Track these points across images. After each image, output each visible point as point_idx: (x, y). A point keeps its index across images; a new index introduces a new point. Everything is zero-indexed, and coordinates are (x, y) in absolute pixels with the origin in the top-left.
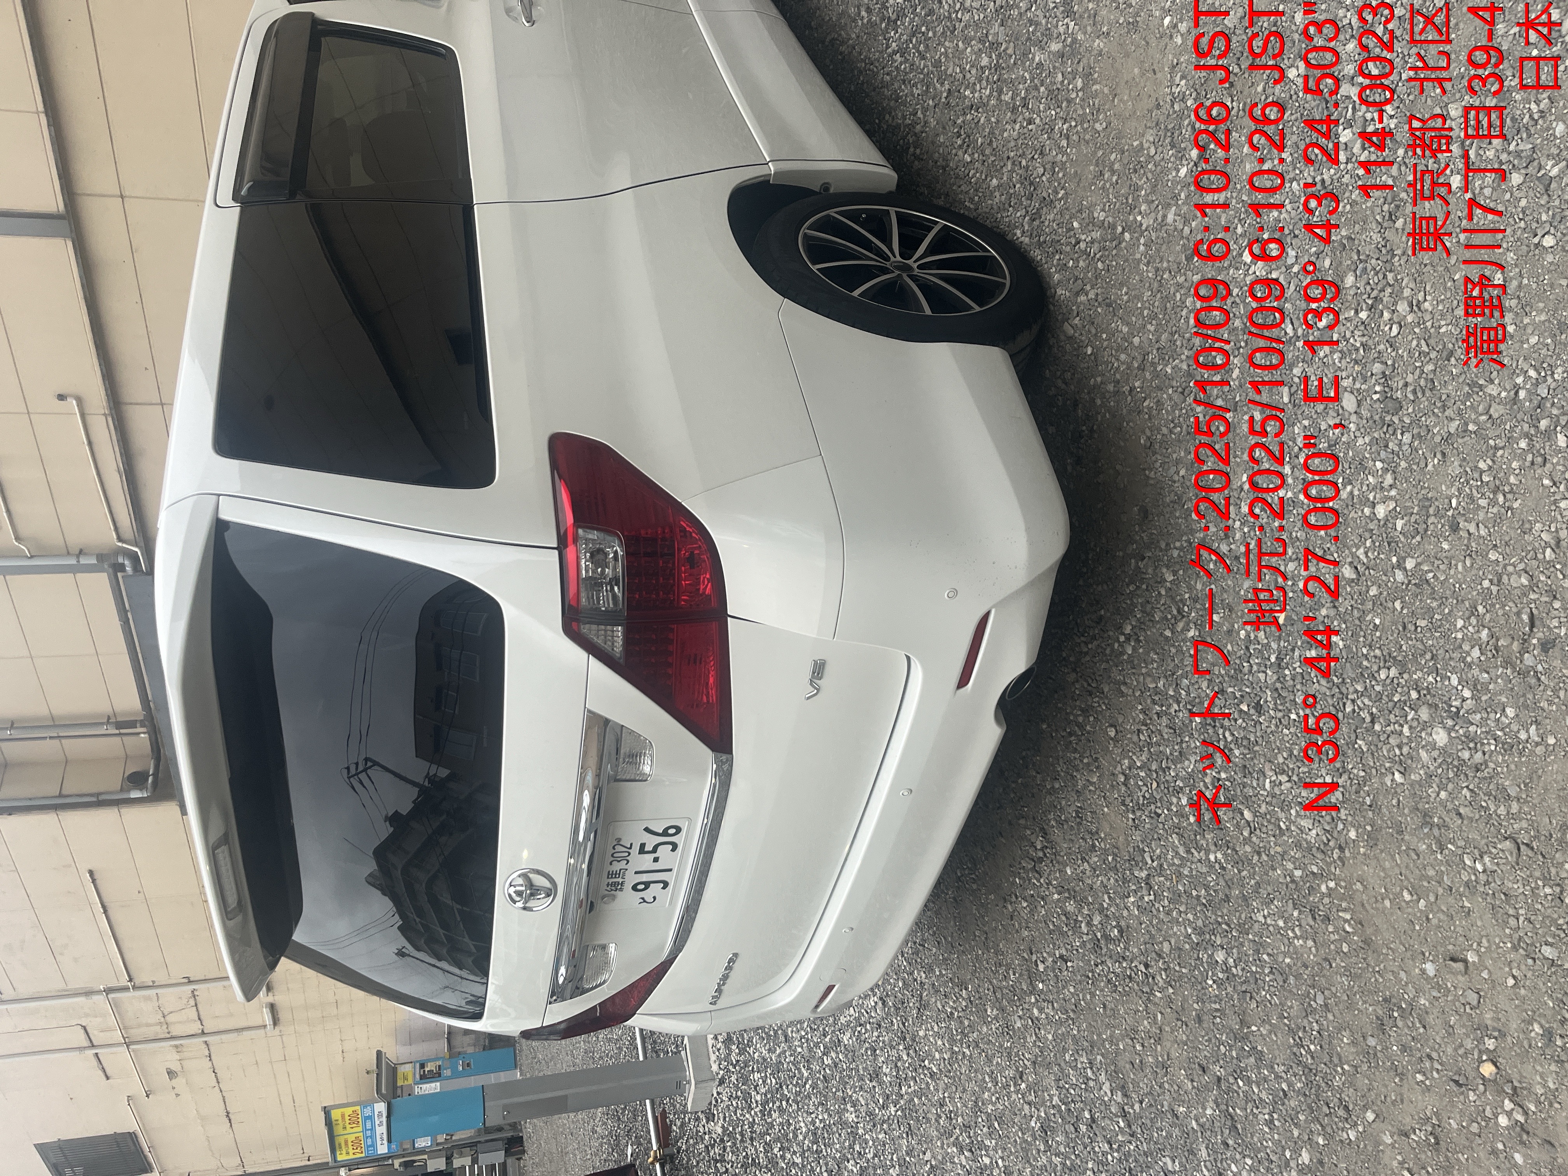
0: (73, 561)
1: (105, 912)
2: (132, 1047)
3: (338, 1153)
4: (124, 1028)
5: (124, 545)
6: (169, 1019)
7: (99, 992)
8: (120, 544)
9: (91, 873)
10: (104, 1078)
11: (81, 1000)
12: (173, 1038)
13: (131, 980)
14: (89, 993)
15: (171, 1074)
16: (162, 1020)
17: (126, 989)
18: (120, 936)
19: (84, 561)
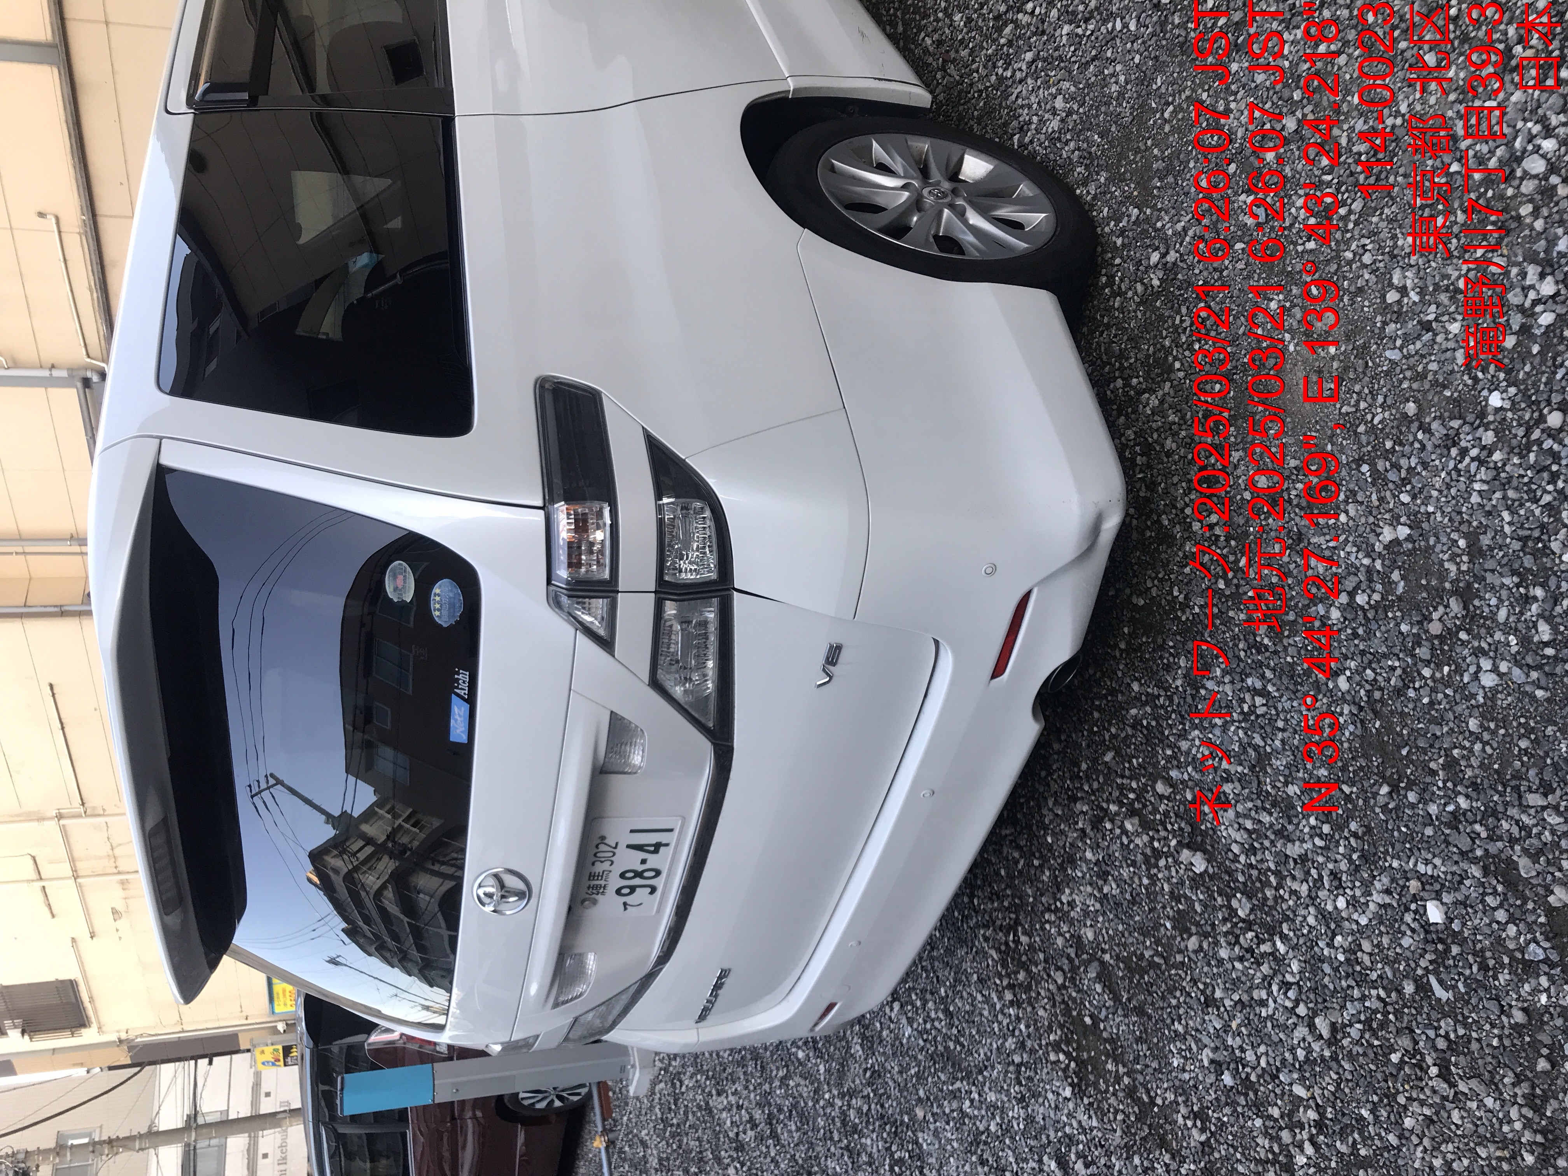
0: (45, 373)
1: (63, 728)
2: (79, 880)
3: (276, 1003)
4: (72, 860)
5: (93, 361)
6: (117, 852)
7: (51, 818)
8: (88, 360)
9: (51, 686)
10: (49, 915)
11: (35, 824)
12: (119, 873)
13: (83, 804)
14: (41, 819)
15: (114, 912)
16: (111, 852)
17: (79, 816)
18: (74, 758)
19: (56, 373)
